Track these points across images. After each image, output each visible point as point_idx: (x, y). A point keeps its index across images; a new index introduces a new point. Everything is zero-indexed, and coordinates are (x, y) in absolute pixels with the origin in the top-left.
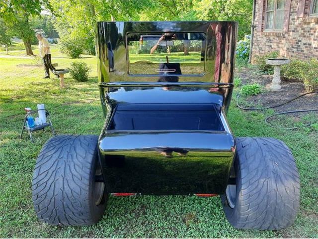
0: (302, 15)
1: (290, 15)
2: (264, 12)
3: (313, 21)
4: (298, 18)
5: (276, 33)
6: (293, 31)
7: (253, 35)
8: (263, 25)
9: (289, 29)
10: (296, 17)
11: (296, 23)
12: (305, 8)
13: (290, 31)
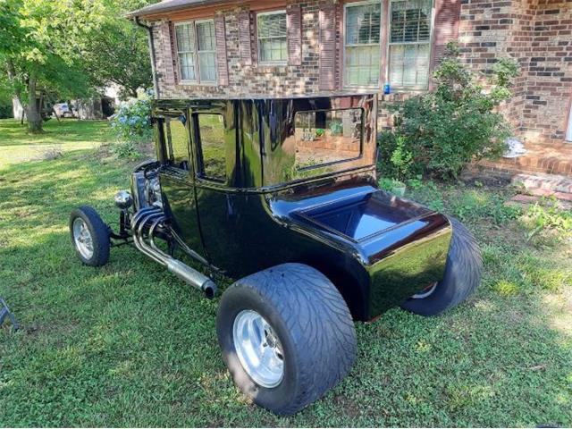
0: (249, 62)
1: (228, 61)
2: (173, 53)
3: (269, 71)
4: (243, 66)
5: (207, 88)
6: (239, 84)
7: (158, 89)
8: (175, 73)
9: (229, 81)
10: (238, 65)
11: (242, 73)
12: (253, 53)
13: (233, 84)
